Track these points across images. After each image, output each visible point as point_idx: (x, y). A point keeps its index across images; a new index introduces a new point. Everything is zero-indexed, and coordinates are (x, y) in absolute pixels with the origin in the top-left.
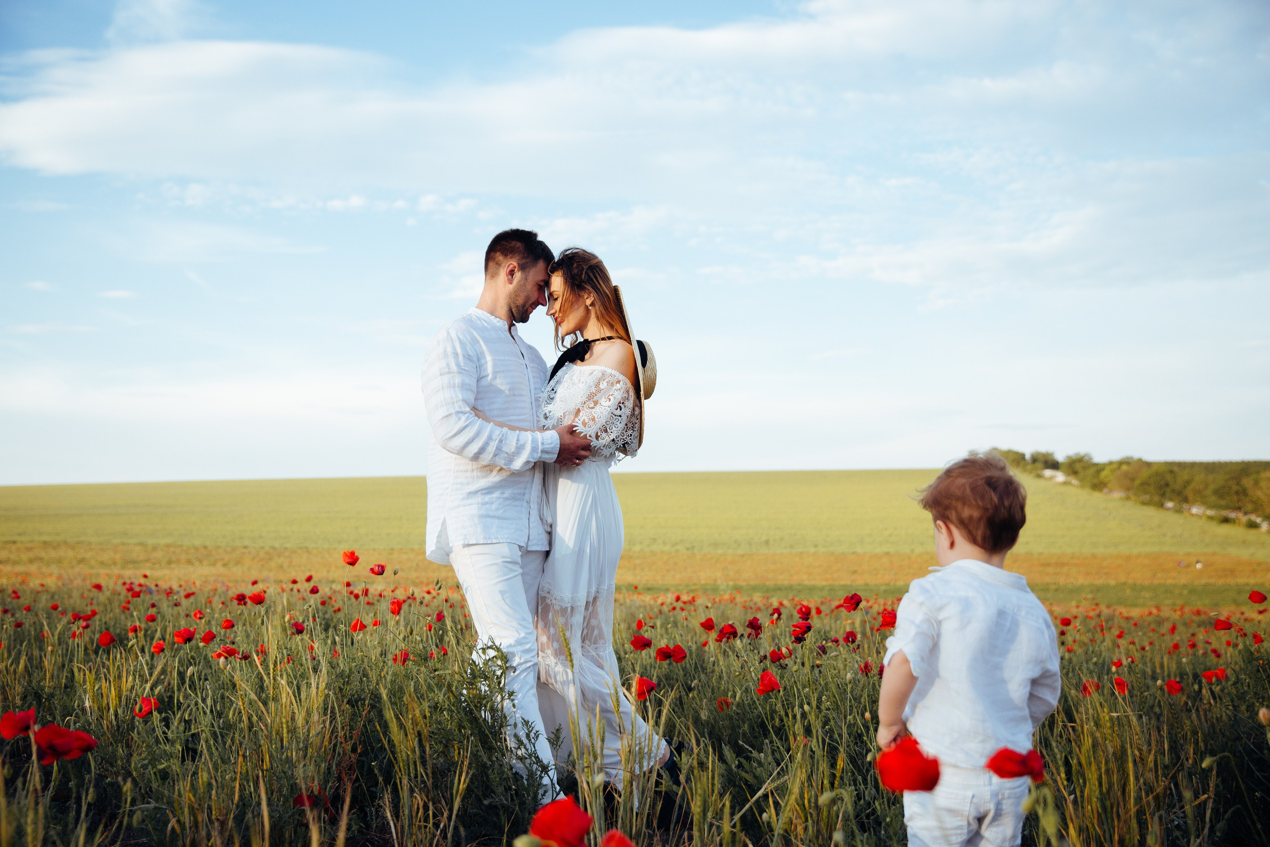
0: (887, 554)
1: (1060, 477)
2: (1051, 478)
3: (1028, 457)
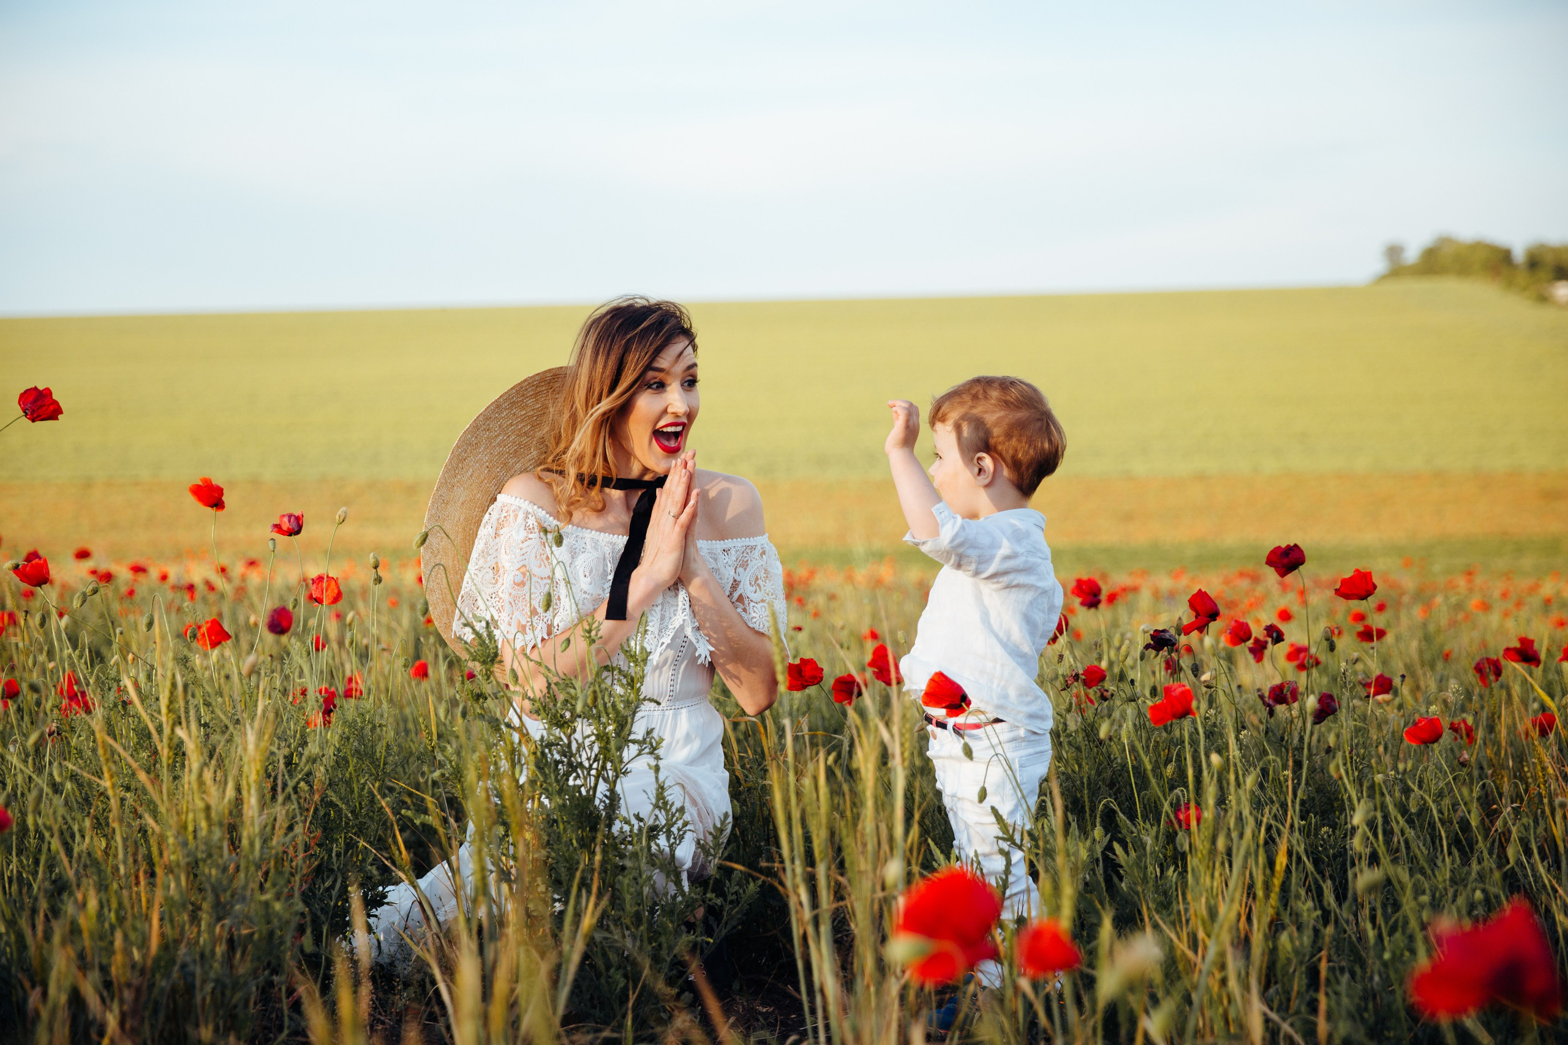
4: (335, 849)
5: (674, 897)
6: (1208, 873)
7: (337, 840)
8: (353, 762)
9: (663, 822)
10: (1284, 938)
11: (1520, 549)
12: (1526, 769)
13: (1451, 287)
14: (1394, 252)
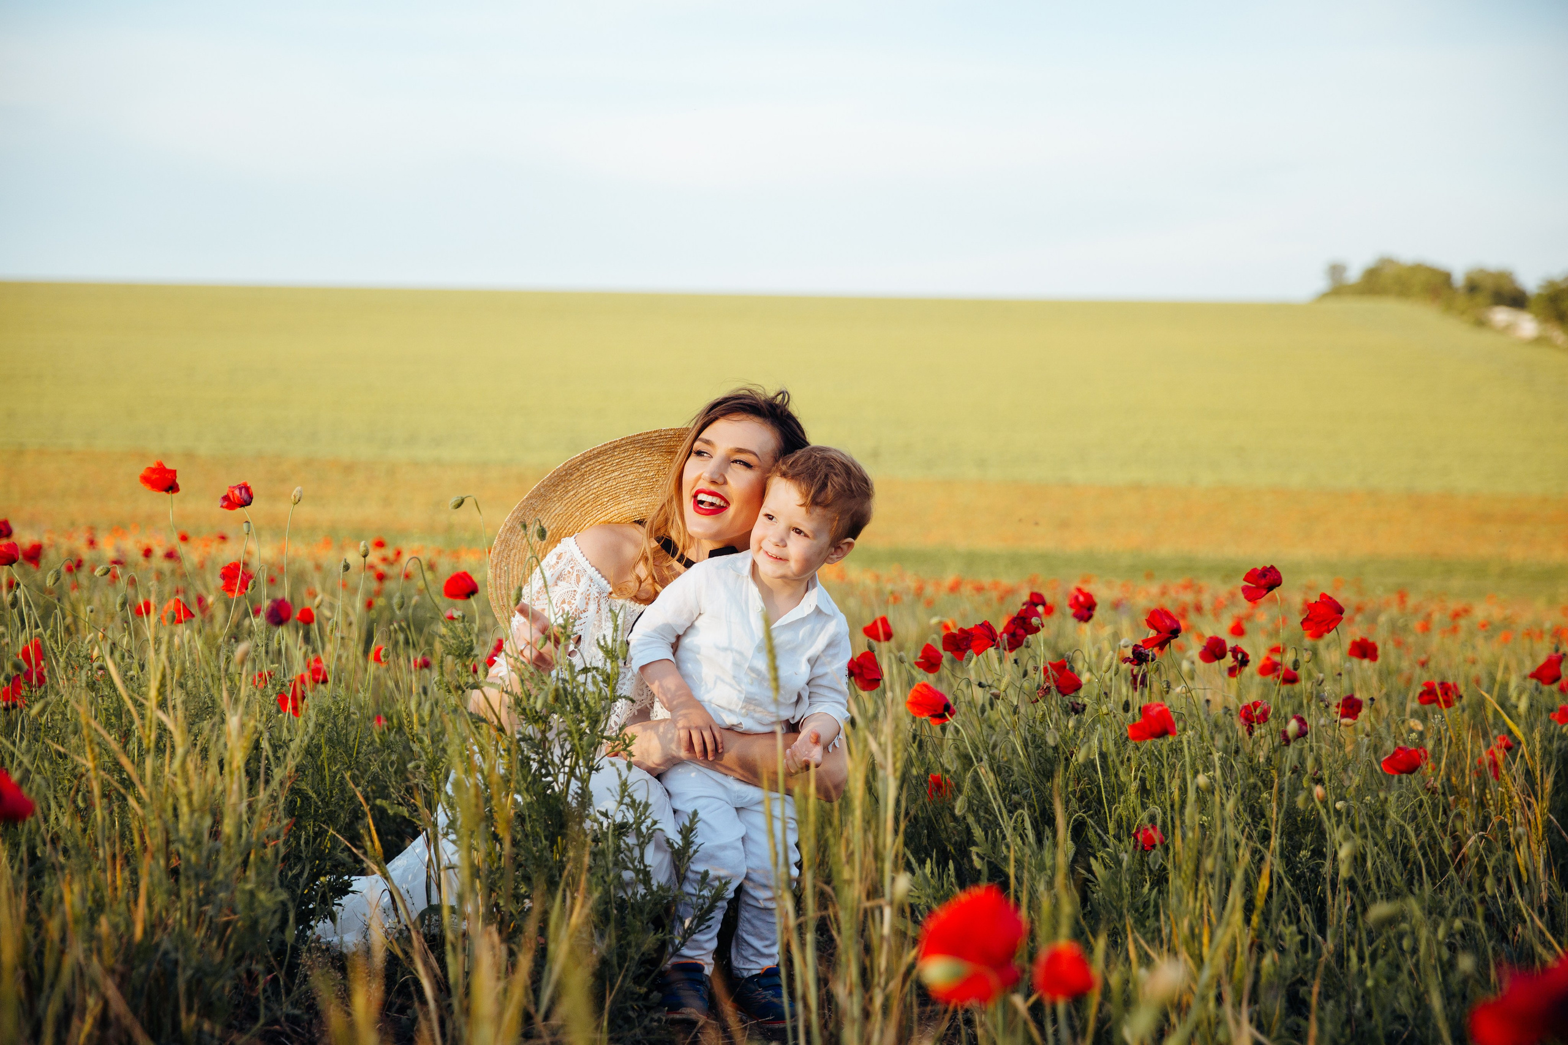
0: (1137, 487)
1: (1527, 325)
2: (1508, 328)
3: (1459, 278)
4: (303, 837)
5: (644, 897)
6: (1192, 894)
7: (305, 827)
8: (326, 750)
9: (631, 821)
10: (1267, 962)
11: (1449, 570)
12: (1489, 797)
13: (1390, 308)
14: (1336, 271)
